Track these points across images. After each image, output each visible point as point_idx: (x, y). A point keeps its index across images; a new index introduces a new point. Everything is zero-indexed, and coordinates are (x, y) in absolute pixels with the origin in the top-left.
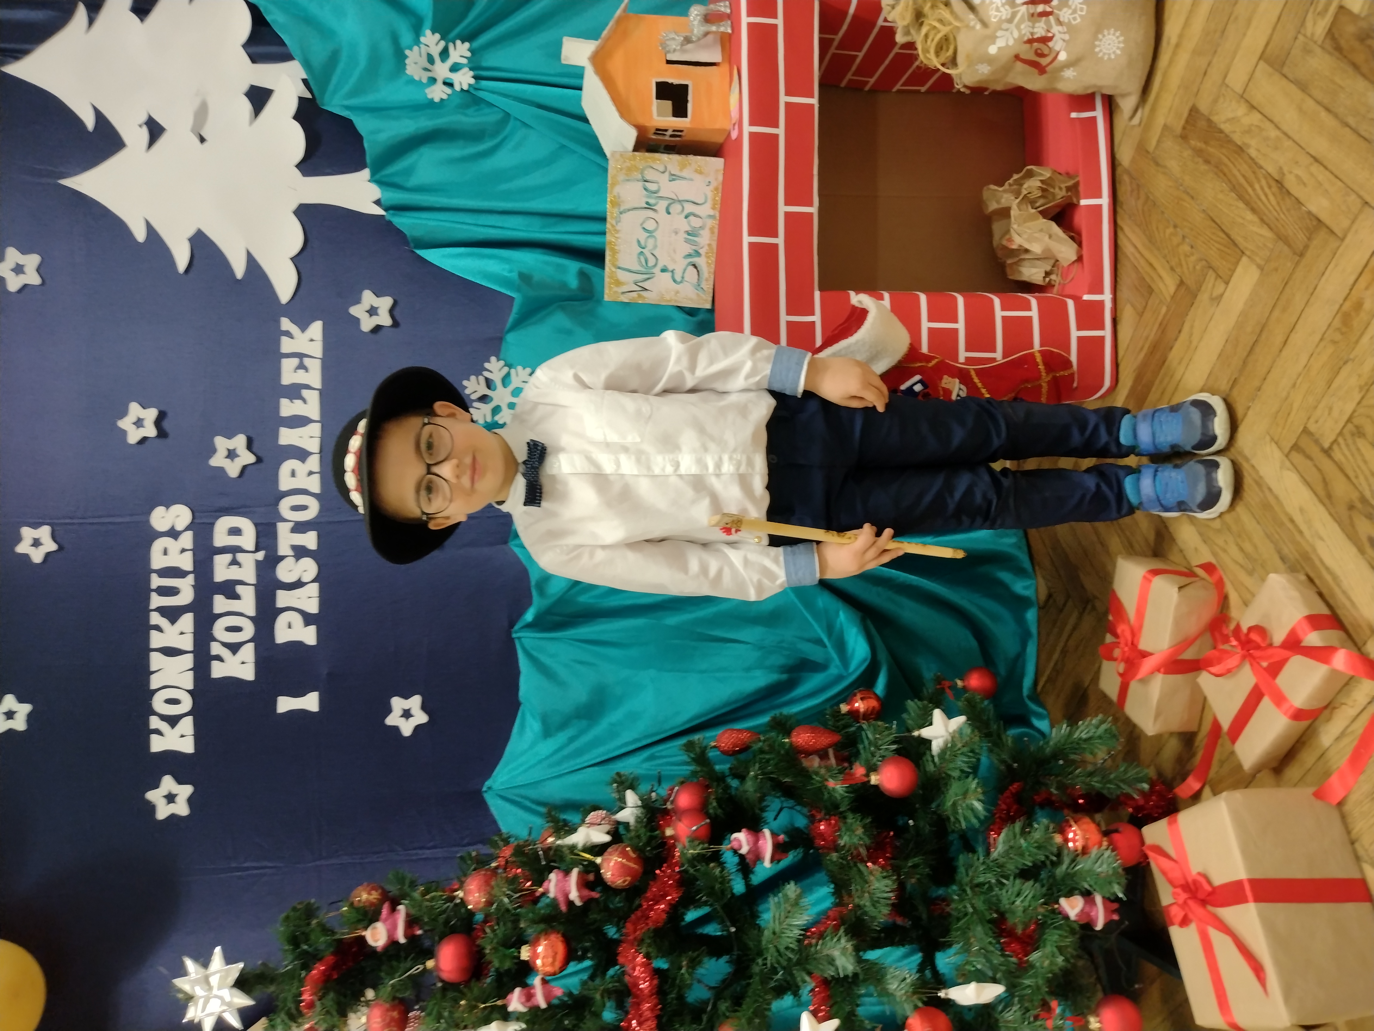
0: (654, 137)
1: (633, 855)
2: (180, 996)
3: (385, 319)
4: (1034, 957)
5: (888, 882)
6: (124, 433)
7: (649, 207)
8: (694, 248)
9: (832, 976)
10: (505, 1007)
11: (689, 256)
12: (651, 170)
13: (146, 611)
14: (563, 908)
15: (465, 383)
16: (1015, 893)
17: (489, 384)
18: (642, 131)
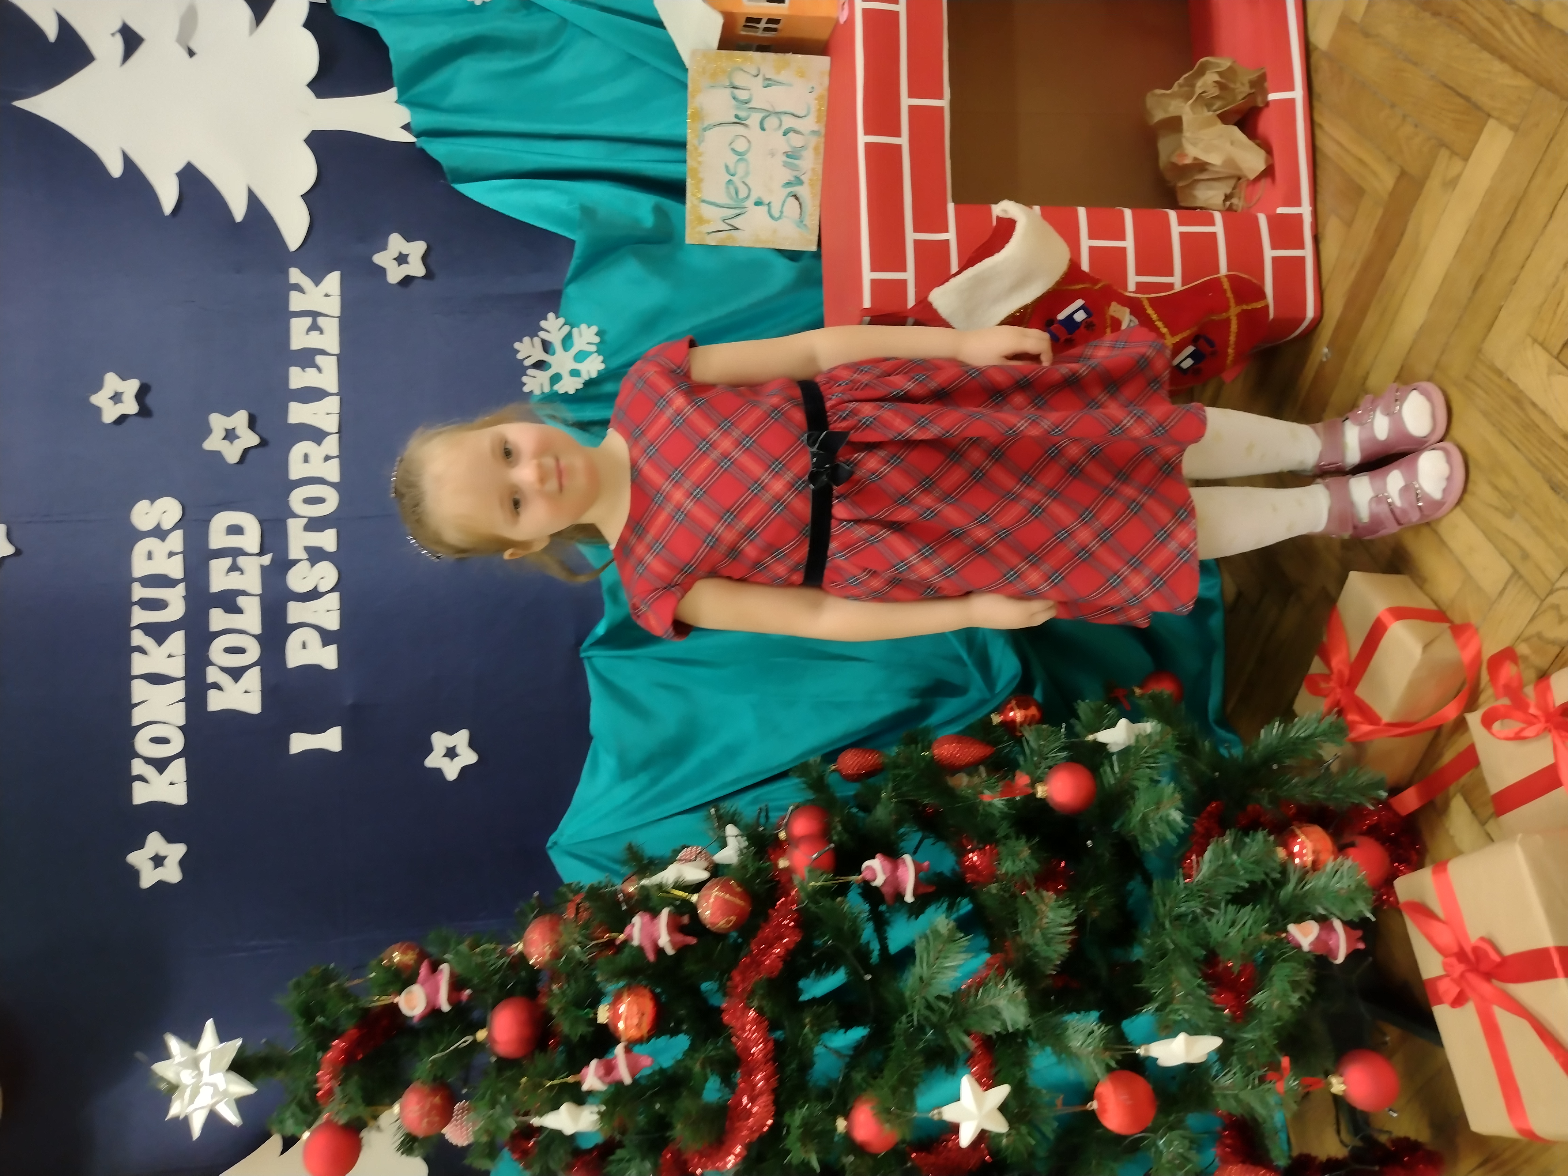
0: (743, 33)
1: (739, 889)
2: (163, 1086)
3: (416, 269)
4: (1257, 999)
5: (1066, 912)
6: (98, 411)
7: (739, 121)
8: (795, 173)
9: (997, 1033)
10: (578, 1084)
11: (788, 184)
12: (741, 73)
13: (128, 630)
14: (651, 957)
15: (517, 345)
16: (1229, 923)
17: (546, 346)
18: (729, 20)
